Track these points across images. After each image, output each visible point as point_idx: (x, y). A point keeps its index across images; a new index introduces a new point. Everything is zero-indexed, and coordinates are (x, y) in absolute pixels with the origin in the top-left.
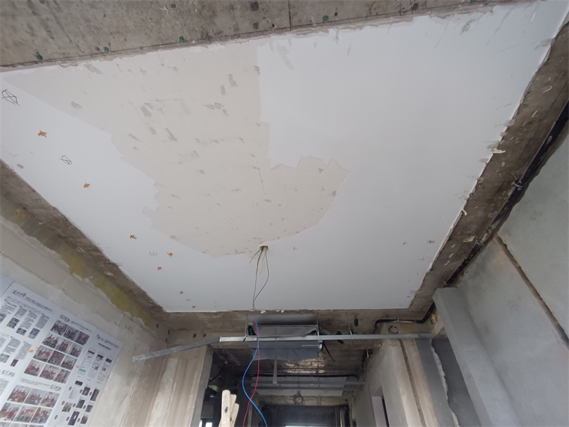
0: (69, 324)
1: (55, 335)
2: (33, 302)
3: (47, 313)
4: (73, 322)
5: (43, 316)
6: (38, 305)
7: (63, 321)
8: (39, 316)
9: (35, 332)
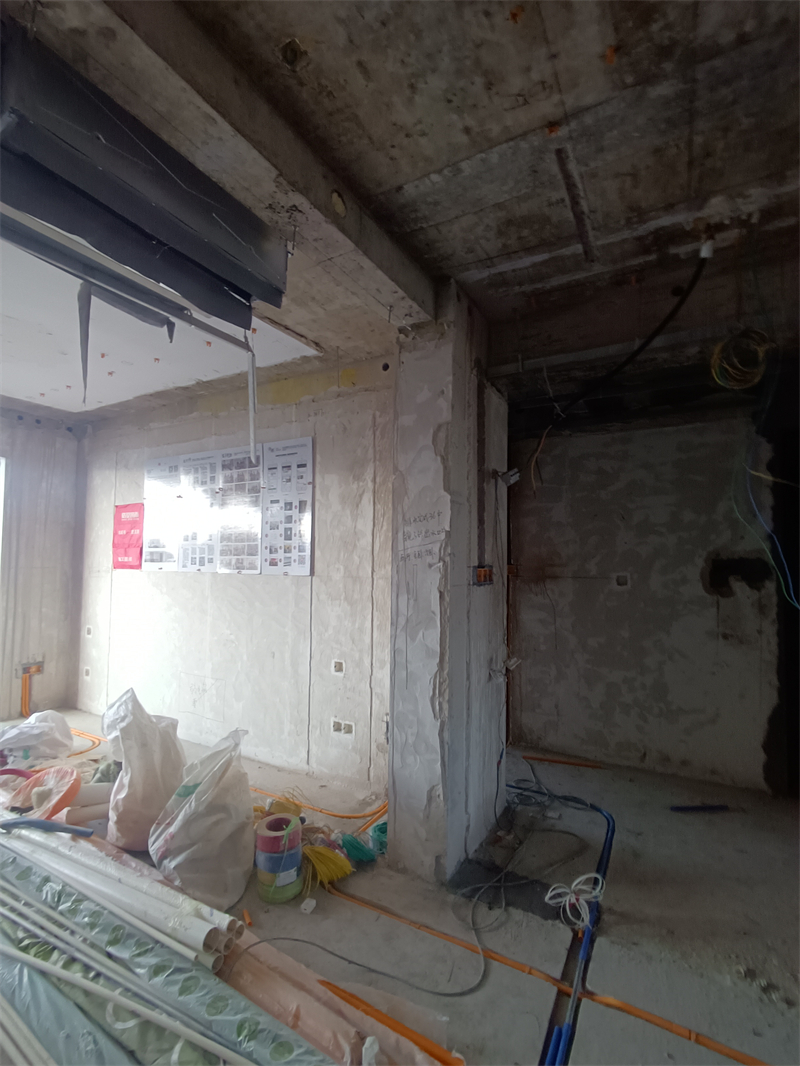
0: (233, 457)
1: (228, 472)
2: (198, 459)
3: (211, 461)
4: (236, 454)
5: (211, 464)
6: (203, 459)
7: (226, 458)
8: (208, 466)
9: (213, 479)
